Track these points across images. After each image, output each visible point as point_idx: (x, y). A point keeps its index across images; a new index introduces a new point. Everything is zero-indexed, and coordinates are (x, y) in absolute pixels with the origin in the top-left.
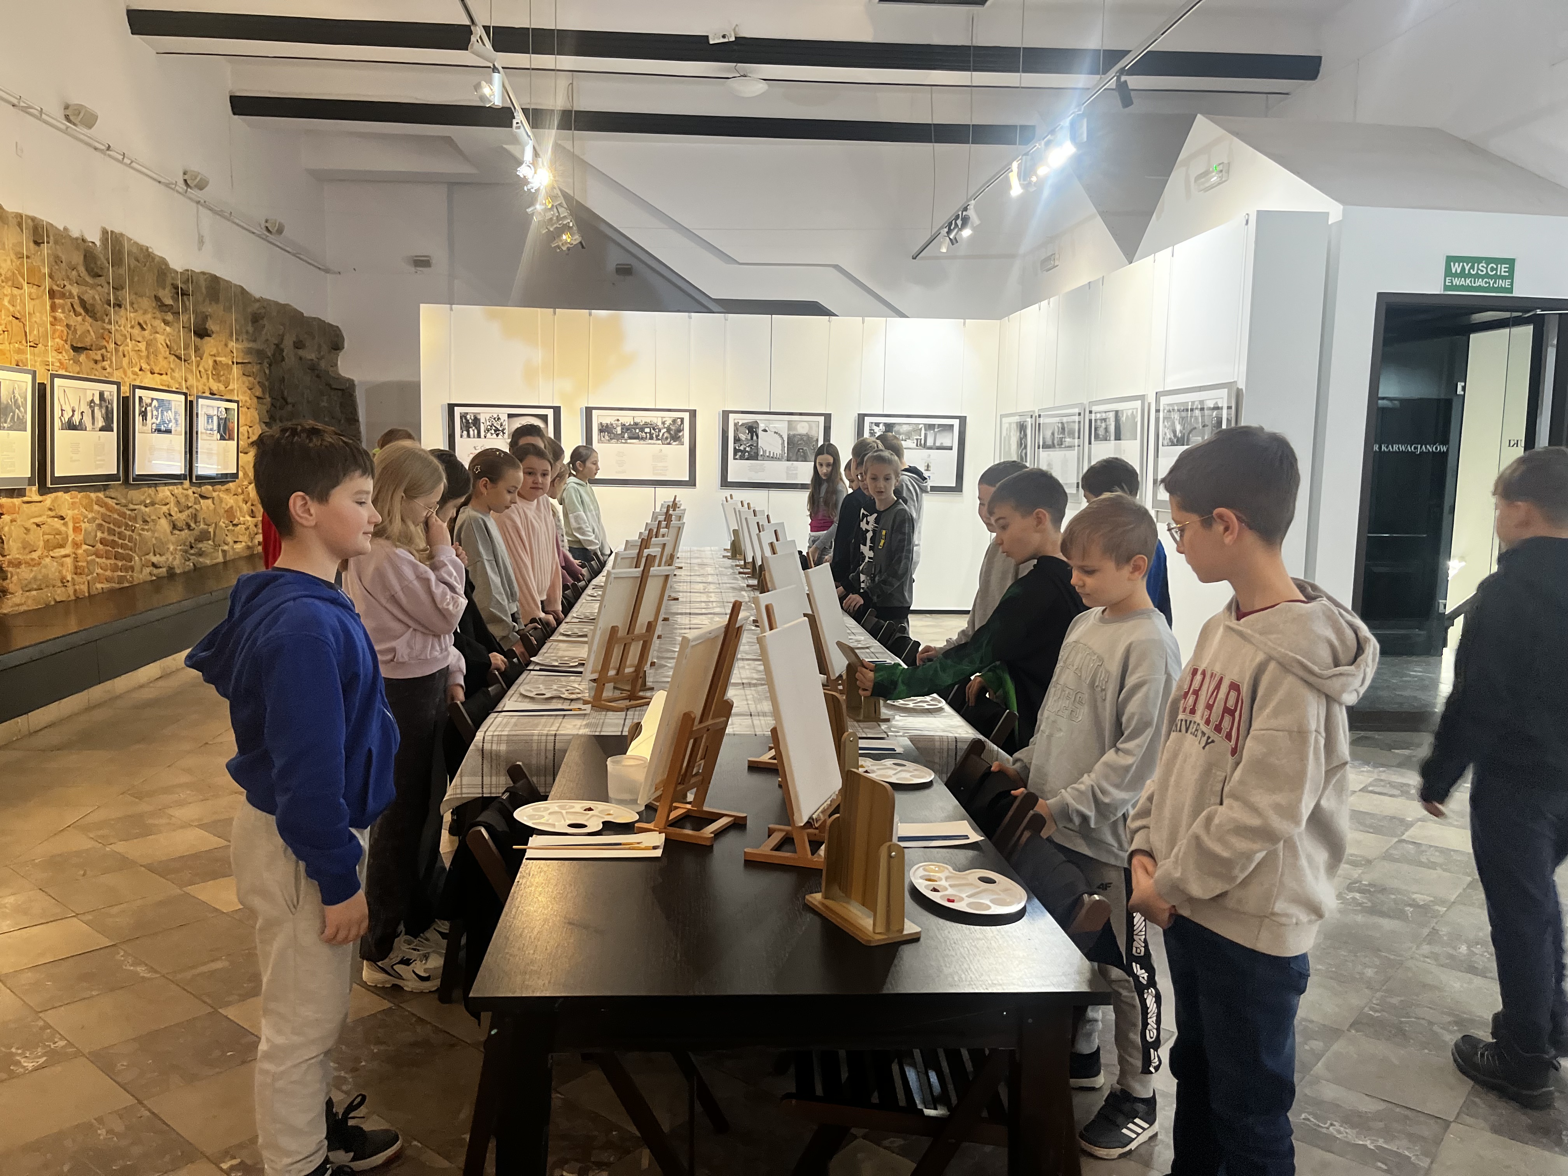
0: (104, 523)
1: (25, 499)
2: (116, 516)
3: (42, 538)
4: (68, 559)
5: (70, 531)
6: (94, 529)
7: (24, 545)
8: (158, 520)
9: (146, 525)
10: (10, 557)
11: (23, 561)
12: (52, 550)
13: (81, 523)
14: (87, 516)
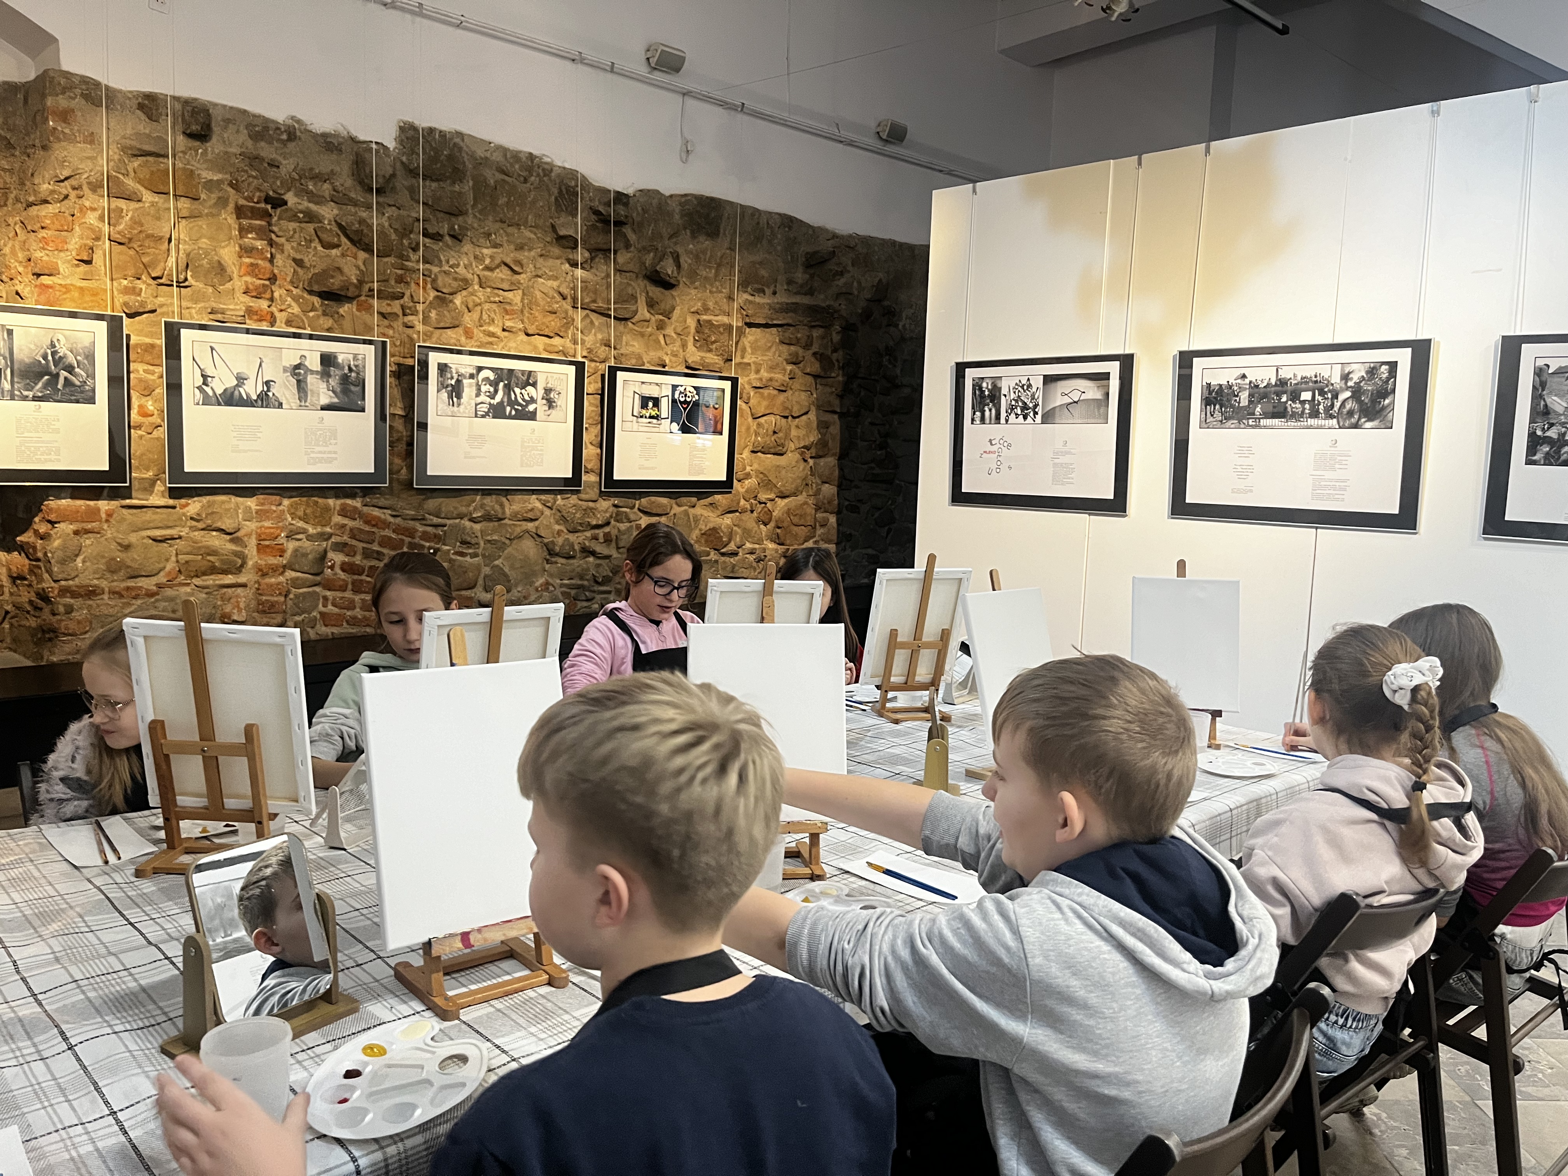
0: (354, 542)
1: (128, 502)
2: (388, 533)
3: (173, 559)
4: (239, 590)
5: (251, 551)
6: (321, 549)
7: (113, 567)
8: (507, 542)
9: (469, 548)
10: (71, 582)
11: (107, 589)
12: (197, 576)
13: (282, 540)
14: (304, 531)
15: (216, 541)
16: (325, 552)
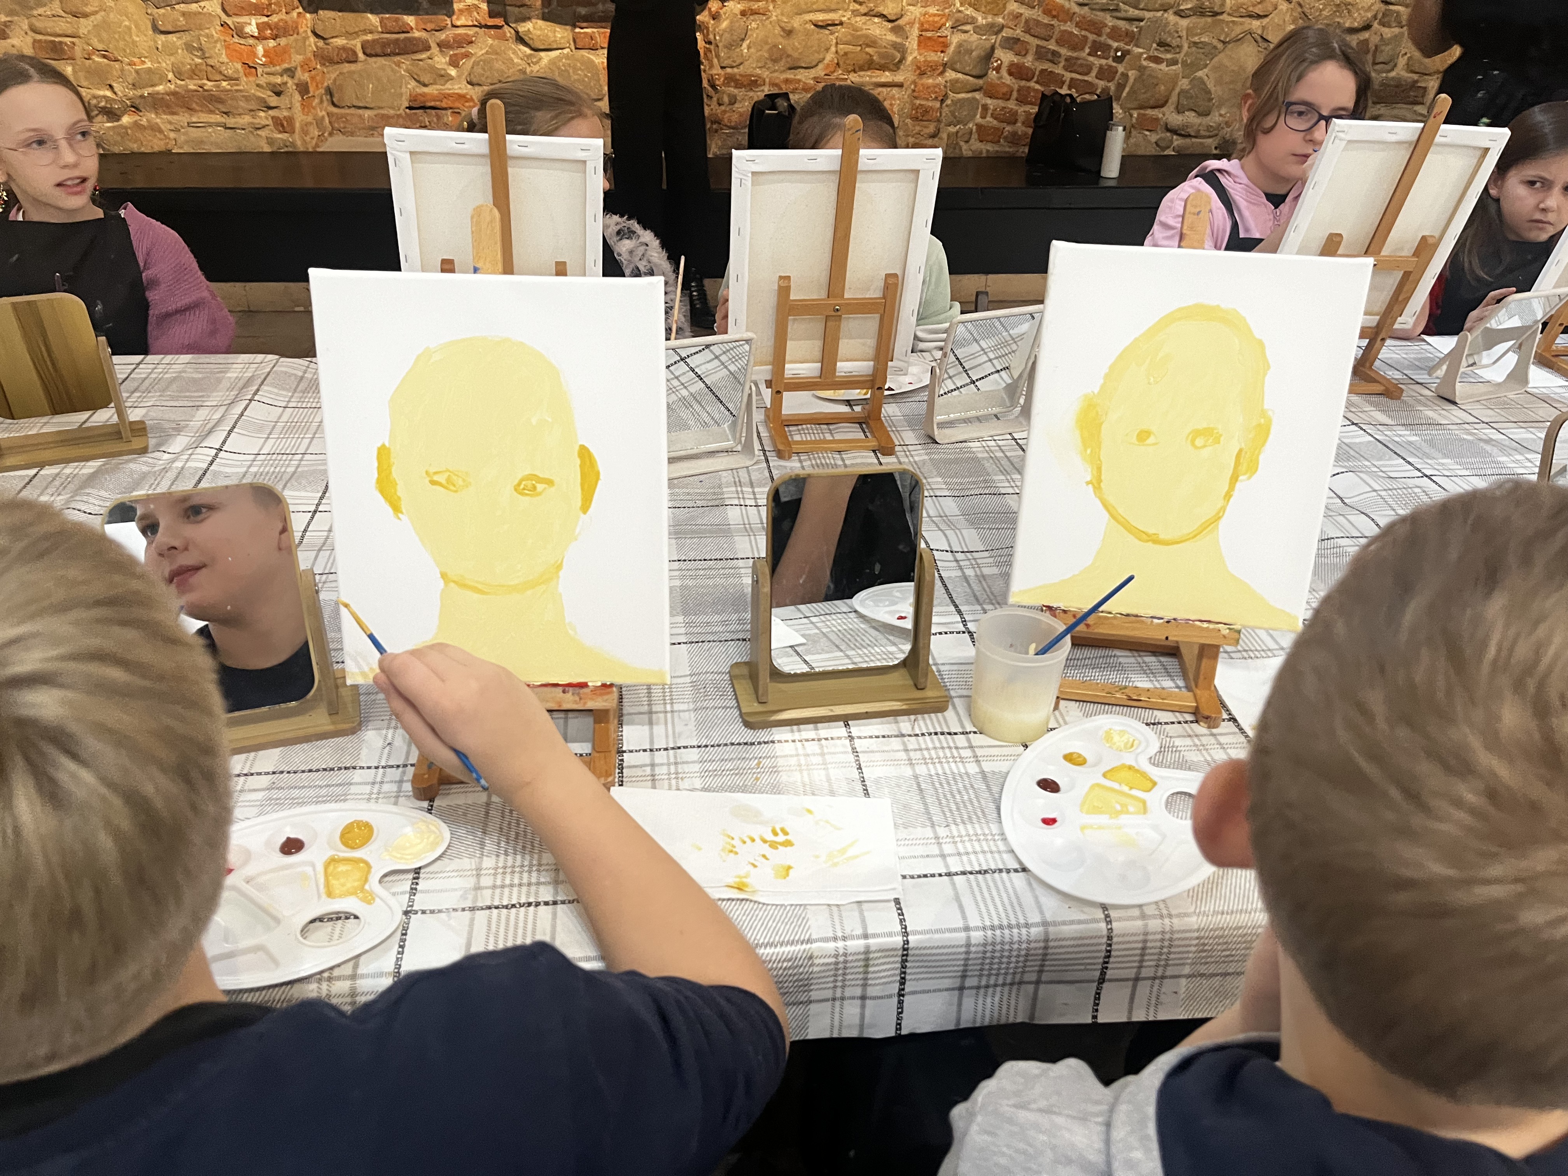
3: (833, 49)
4: (895, 91)
5: (912, 44)
6: (988, 45)
7: (776, 56)
8: (1220, 46)
9: (1168, 51)
10: (735, 70)
11: (767, 80)
12: (854, 71)
13: (945, 32)
14: (972, 21)
15: (877, 29)
16: (993, 48)
